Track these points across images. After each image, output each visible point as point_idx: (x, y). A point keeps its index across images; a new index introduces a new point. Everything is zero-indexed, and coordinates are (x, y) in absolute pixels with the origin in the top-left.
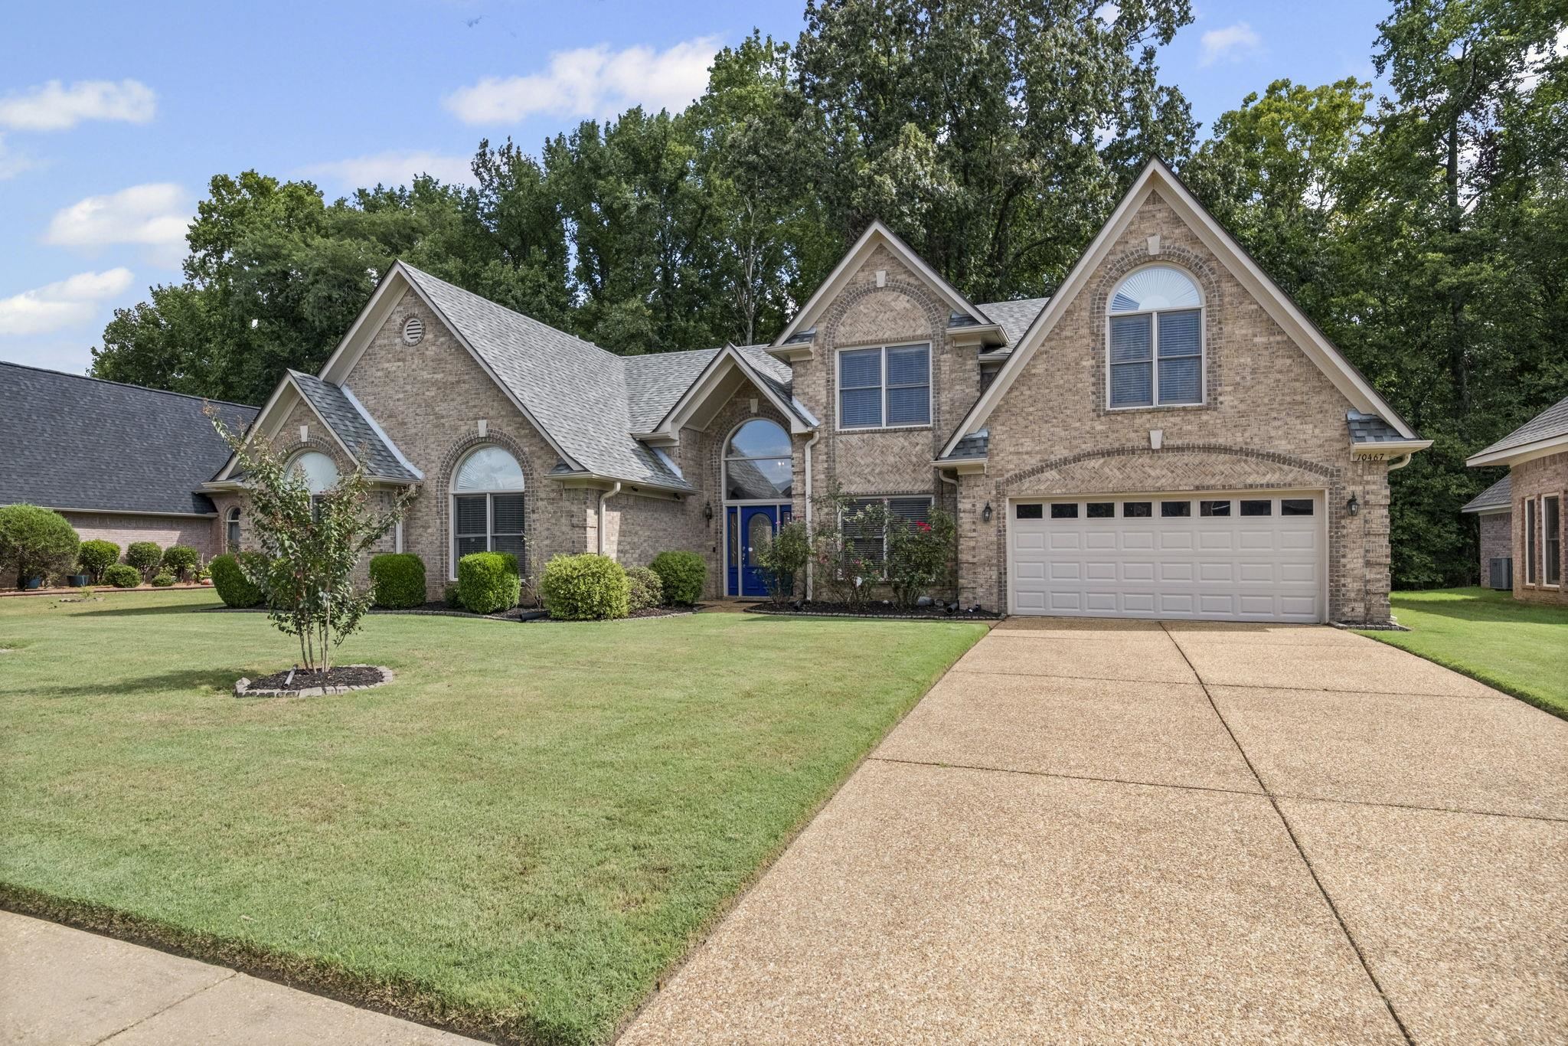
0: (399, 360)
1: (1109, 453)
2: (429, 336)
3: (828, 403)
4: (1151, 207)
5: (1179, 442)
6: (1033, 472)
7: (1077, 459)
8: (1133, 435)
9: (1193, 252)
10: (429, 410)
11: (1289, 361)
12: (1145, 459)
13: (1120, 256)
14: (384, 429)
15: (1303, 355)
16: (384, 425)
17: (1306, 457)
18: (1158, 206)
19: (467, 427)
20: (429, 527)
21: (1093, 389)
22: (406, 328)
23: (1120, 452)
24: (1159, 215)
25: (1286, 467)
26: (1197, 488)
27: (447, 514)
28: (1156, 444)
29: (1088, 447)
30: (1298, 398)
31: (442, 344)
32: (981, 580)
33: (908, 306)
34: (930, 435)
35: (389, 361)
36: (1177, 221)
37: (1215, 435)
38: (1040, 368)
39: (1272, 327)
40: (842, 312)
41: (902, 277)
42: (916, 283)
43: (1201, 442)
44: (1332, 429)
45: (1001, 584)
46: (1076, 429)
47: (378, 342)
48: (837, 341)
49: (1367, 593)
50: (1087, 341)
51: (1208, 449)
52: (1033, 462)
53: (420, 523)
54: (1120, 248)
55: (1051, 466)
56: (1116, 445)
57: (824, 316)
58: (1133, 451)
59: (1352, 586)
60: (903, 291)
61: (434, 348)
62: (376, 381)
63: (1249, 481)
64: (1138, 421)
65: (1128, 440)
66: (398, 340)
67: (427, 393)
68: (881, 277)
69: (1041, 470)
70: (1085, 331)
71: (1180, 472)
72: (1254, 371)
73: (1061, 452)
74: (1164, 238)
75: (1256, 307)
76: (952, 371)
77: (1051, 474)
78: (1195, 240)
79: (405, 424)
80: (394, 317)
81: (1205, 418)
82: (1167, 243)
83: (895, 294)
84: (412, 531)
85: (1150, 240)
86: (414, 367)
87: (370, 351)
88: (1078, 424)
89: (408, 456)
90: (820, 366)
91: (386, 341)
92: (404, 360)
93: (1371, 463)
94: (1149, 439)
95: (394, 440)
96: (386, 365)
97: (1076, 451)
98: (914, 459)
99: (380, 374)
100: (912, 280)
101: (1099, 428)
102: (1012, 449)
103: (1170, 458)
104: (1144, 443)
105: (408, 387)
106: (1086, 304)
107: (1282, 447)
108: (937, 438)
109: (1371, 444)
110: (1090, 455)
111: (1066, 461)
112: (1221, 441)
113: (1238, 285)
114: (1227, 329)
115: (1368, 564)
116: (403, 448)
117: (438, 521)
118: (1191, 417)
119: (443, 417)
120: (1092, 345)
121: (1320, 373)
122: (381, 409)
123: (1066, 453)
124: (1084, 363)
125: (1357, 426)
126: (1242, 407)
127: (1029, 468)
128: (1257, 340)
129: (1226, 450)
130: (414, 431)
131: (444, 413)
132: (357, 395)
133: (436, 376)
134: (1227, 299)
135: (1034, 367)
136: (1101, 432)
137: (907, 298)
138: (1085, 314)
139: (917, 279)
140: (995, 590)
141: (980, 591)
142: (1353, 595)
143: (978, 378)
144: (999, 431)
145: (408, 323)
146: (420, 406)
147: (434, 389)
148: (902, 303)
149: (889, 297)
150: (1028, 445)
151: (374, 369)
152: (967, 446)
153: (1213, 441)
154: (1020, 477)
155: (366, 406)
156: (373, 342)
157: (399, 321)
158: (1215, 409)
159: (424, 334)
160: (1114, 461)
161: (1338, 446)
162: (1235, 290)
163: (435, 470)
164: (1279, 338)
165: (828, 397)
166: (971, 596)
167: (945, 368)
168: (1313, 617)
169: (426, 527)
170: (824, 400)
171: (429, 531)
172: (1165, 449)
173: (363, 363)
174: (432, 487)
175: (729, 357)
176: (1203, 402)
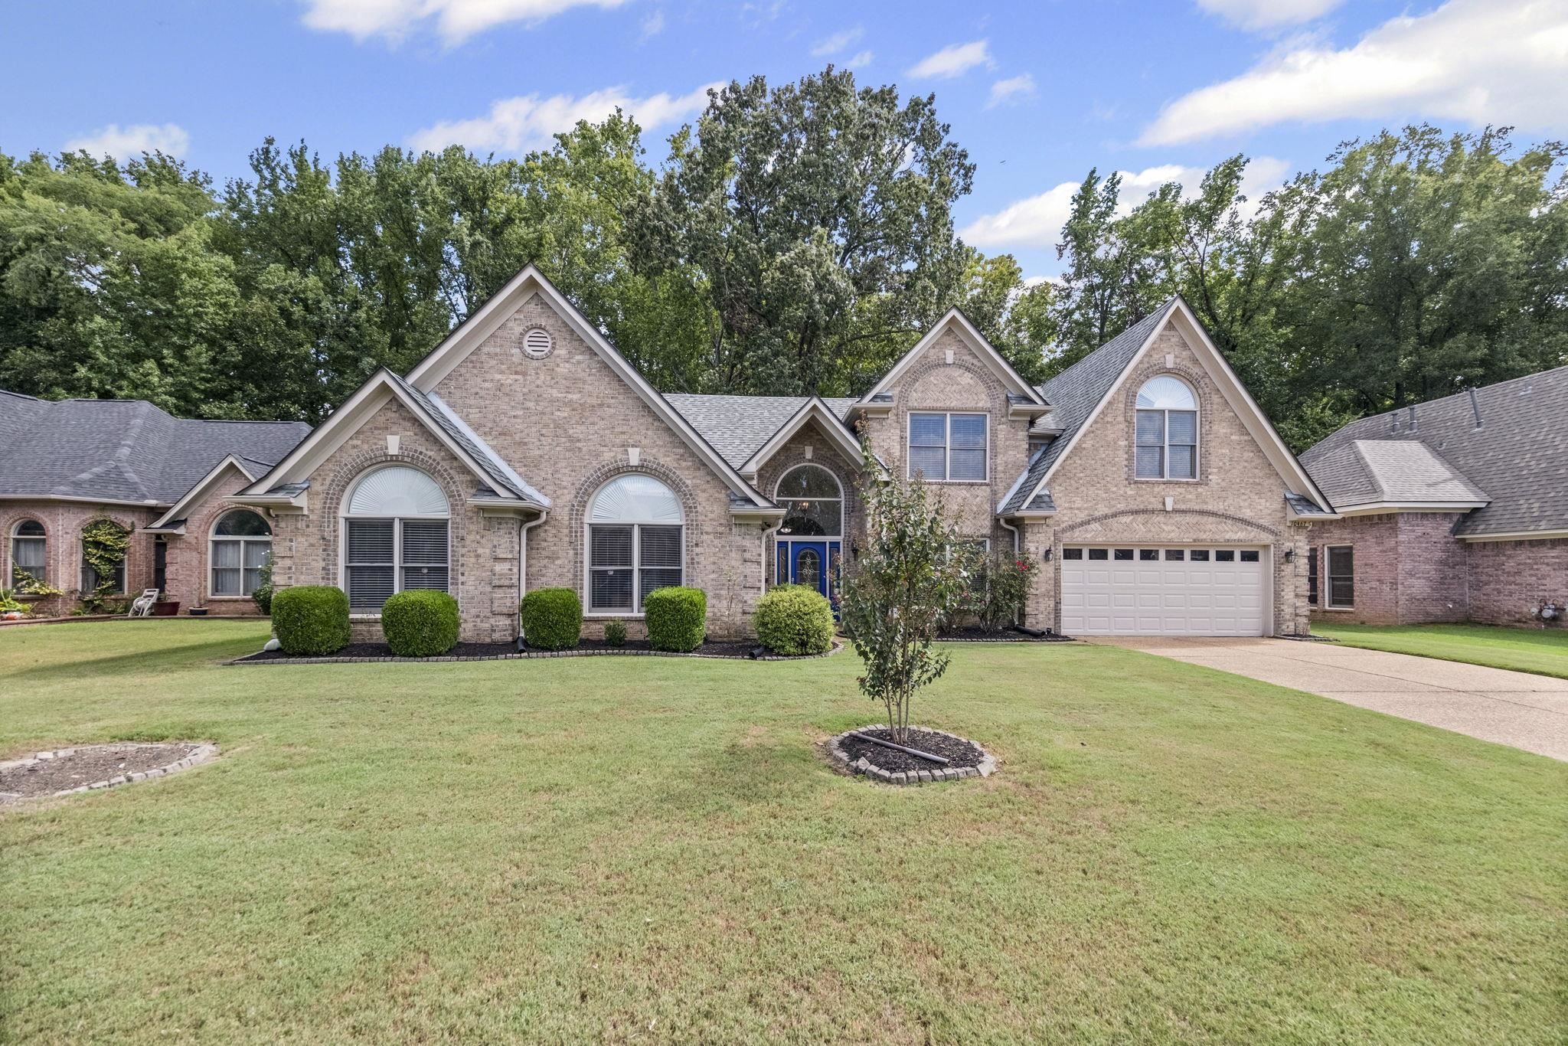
0: (516, 373)
1: (1137, 512)
2: (562, 352)
3: (901, 457)
4: (1167, 333)
5: (1183, 507)
6: (1082, 524)
7: (1114, 515)
8: (1153, 500)
9: (1195, 370)
10: (560, 432)
11: (1252, 454)
12: (1161, 518)
13: (1146, 365)
14: (493, 447)
15: (1261, 451)
16: (495, 442)
17: (1262, 522)
18: (1172, 333)
19: (612, 454)
20: (558, 558)
21: (1126, 463)
22: (527, 338)
23: (1144, 511)
24: (1173, 340)
25: (1249, 528)
26: (1195, 541)
27: (582, 545)
28: (1169, 508)
29: (1121, 507)
30: (1257, 480)
31: (579, 362)
32: (1042, 607)
33: (972, 382)
34: (988, 489)
35: (502, 372)
36: (1185, 346)
37: (1206, 503)
38: (1088, 444)
39: (1243, 429)
40: (916, 380)
41: (967, 358)
42: (980, 364)
43: (1197, 508)
44: (1277, 504)
45: (1057, 612)
46: (1114, 493)
47: (485, 350)
48: (910, 404)
49: (1297, 615)
50: (1123, 426)
51: (1202, 513)
52: (1082, 516)
53: (544, 553)
54: (1146, 359)
55: (1095, 520)
56: (1142, 507)
57: (899, 382)
58: (1153, 512)
59: (1288, 610)
60: (968, 370)
61: (567, 365)
62: (482, 393)
63: (1227, 537)
64: (1157, 489)
65: (1150, 503)
66: (516, 351)
67: (559, 413)
68: (950, 357)
69: (1088, 522)
70: (1121, 419)
71: (1183, 528)
72: (1231, 460)
73: (1102, 510)
74: (1176, 357)
75: (1232, 414)
76: (1006, 439)
77: (1095, 526)
78: (1195, 361)
79: (525, 444)
80: (510, 324)
81: (1200, 490)
82: (1178, 361)
83: (961, 371)
84: (533, 562)
85: (1167, 356)
86: (539, 382)
87: (474, 358)
88: (1115, 489)
89: (529, 480)
90: (895, 425)
91: (498, 350)
92: (524, 374)
93: (1299, 528)
94: (1164, 504)
95: (509, 461)
96: (498, 377)
97: (1114, 510)
98: (975, 508)
99: (487, 385)
100: (976, 362)
101: (1130, 492)
102: (1067, 505)
103: (1178, 518)
104: (1160, 506)
105: (531, 405)
106: (1122, 398)
107: (1247, 514)
108: (994, 493)
109: (1307, 515)
110: (1123, 513)
111: (1106, 517)
112: (1210, 507)
113: (1222, 397)
114: (1215, 428)
115: (1297, 596)
116: (522, 470)
117: (571, 552)
118: (1190, 489)
119: (579, 441)
120: (1126, 429)
121: (1270, 465)
122: (490, 425)
123: (1107, 511)
124: (1120, 443)
125: (1294, 503)
126: (1223, 484)
127: (1079, 520)
128: (1233, 437)
129: (1213, 514)
130: (537, 452)
131: (581, 436)
132: (451, 405)
133: (570, 396)
134: (1215, 407)
135: (1085, 442)
136: (1131, 496)
137: (971, 375)
138: (1122, 406)
139: (981, 361)
140: (1052, 616)
141: (1041, 617)
142: (1288, 617)
143: (1027, 446)
144: (1057, 493)
145: (531, 333)
146: (546, 426)
147: (568, 409)
148: (967, 379)
149: (956, 373)
150: (1079, 503)
151: (479, 380)
152: (1038, 501)
153: (1205, 507)
154: (1072, 528)
155: (466, 419)
156: (479, 349)
157: (518, 329)
158: (1207, 485)
159: (553, 348)
160: (1141, 518)
161: (1280, 515)
162: (1220, 400)
163: (568, 496)
164: (1246, 438)
165: (901, 451)
166: (1034, 621)
167: (1001, 436)
168: (1259, 633)
169: (552, 558)
170: (898, 454)
171: (558, 562)
172: (1175, 511)
173: (463, 370)
174: (563, 515)
175: (815, 407)
176: (1198, 479)
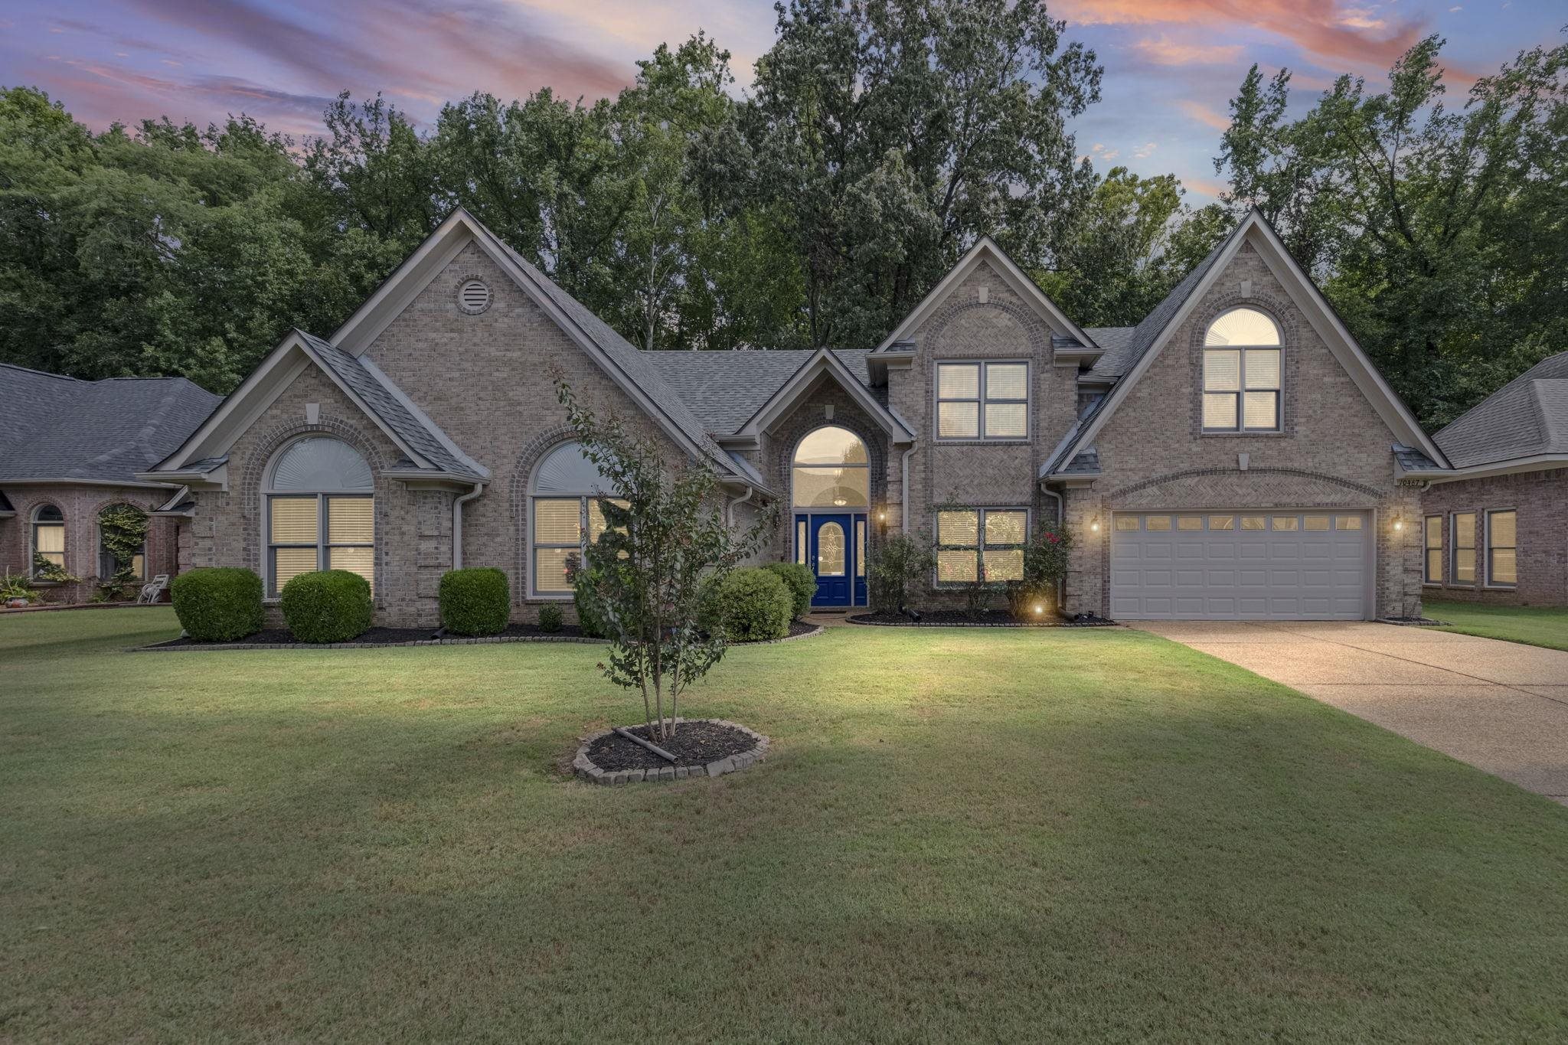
0: (452, 331)
1: (1204, 473)
2: (500, 305)
3: (926, 414)
4: (1244, 255)
5: (1262, 465)
6: (1136, 488)
7: (1175, 477)
8: (1224, 457)
9: (1278, 299)
10: (499, 394)
11: (1350, 400)
12: (1234, 479)
13: (1217, 296)
14: (428, 414)
15: (1361, 395)
16: (429, 409)
17: (1361, 481)
18: (1251, 255)
19: (556, 418)
20: (498, 535)
21: (1190, 413)
22: (463, 291)
23: (1212, 472)
24: (1251, 263)
25: (1346, 489)
26: (1276, 505)
27: (524, 520)
28: (1244, 466)
29: (1185, 466)
30: (1356, 431)
31: (519, 316)
32: (1087, 587)
33: (1010, 324)
34: (1029, 449)
35: (436, 330)
36: (1265, 270)
37: (1291, 460)
38: (1144, 393)
39: (1338, 369)
40: (943, 324)
41: (1006, 296)
42: (1019, 303)
43: (1279, 466)
44: (1382, 459)
45: (1105, 592)
46: (1175, 450)
47: (419, 306)
48: (937, 352)
49: (1405, 594)
50: (1187, 370)
51: (1285, 471)
52: (1136, 479)
53: (484, 530)
54: (1217, 289)
55: (1152, 483)
56: (1210, 466)
57: (923, 326)
58: (1224, 471)
59: (1394, 588)
60: (1005, 309)
61: (506, 320)
62: (417, 354)
63: (1317, 500)
64: (1229, 445)
65: (1220, 462)
66: (451, 306)
67: (497, 374)
68: (984, 295)
69: (1144, 486)
70: (1184, 361)
71: (1262, 490)
72: (1323, 406)
73: (1161, 471)
74: (1254, 284)
75: (1324, 351)
76: (1051, 390)
77: (1153, 490)
78: (1279, 289)
79: (462, 409)
80: (444, 277)
81: (1283, 444)
82: (1257, 288)
83: (997, 311)
84: (471, 539)
85: (1243, 284)
86: (476, 340)
87: (407, 316)
88: (1177, 445)
89: (466, 449)
90: (919, 377)
91: (432, 306)
92: (460, 331)
93: (1409, 487)
94: (1238, 462)
95: (444, 428)
96: (434, 335)
97: (1175, 470)
98: (1013, 473)
99: (421, 345)
100: (1014, 300)
101: (1195, 449)
102: (1117, 466)
103: (1255, 478)
104: (1233, 465)
105: (467, 365)
106: (1186, 337)
107: (1343, 472)
108: (1036, 453)
109: (1417, 472)
110: (1186, 474)
111: (1165, 479)
112: (1296, 465)
113: (1313, 331)
114: (1303, 368)
115: (1406, 570)
116: (459, 438)
117: (512, 528)
118: (1272, 443)
119: (520, 404)
120: (1191, 374)
121: (1374, 411)
122: (424, 389)
123: (1166, 472)
124: (1184, 390)
125: (1402, 457)
126: (1313, 436)
127: (1132, 484)
128: (1326, 379)
129: (1300, 473)
130: (475, 418)
131: (522, 399)
132: (384, 369)
133: (509, 354)
134: (1303, 343)
135: (1140, 391)
136: (1196, 454)
137: (1008, 316)
138: (1185, 346)
139: (1019, 298)
140: (1100, 597)
141: (1085, 598)
142: (1394, 597)
143: (1076, 398)
144: (1106, 451)
145: (467, 286)
146: (485, 388)
147: (507, 369)
148: (1004, 320)
149: (992, 313)
150: (1132, 462)
151: (412, 339)
152: (1080, 462)
153: (1289, 465)
154: (1124, 493)
155: (399, 383)
156: (412, 305)
157: (453, 282)
158: (1292, 437)
159: (491, 301)
160: (1208, 480)
161: (1387, 472)
162: (1309, 335)
163: (508, 467)
164: (1343, 379)
165: (926, 407)
166: (1077, 603)
167: (1045, 386)
168: (1359, 616)
169: (492, 535)
170: (922, 410)
171: (498, 539)
172: (1251, 470)
173: (395, 330)
174: (502, 487)
175: (824, 360)
176: (1281, 431)
